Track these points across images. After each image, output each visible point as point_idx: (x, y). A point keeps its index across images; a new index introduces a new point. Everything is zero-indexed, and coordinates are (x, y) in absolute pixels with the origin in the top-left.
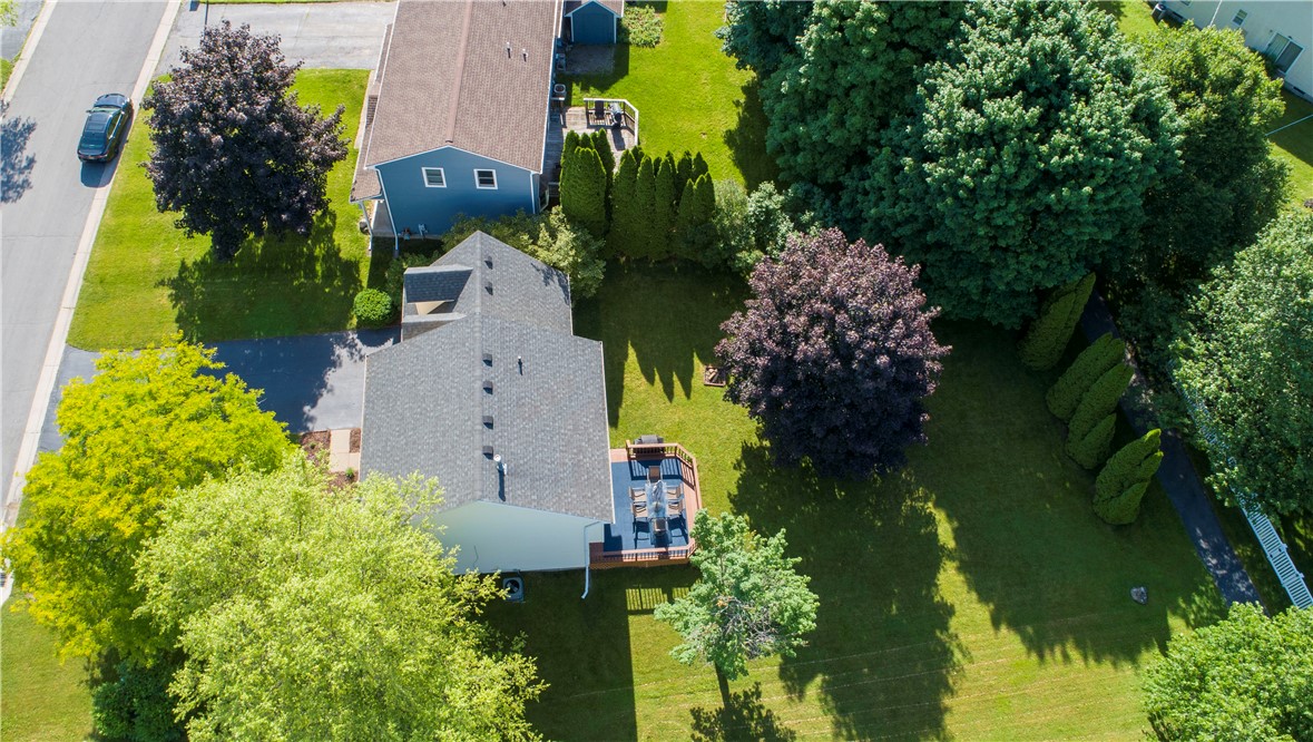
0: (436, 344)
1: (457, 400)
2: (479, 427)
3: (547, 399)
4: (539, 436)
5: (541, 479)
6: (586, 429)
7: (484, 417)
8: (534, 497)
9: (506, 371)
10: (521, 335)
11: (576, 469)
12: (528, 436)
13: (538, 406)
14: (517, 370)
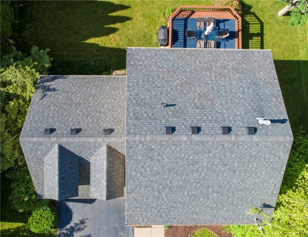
0: (141, 173)
1: (200, 155)
2: (233, 137)
3: (190, 88)
4: (224, 94)
5: (258, 94)
6: (205, 63)
7: (224, 133)
8: (274, 99)
9: (175, 117)
10: (139, 105)
11: (240, 71)
12: (227, 102)
13: (199, 94)
14: (172, 108)
